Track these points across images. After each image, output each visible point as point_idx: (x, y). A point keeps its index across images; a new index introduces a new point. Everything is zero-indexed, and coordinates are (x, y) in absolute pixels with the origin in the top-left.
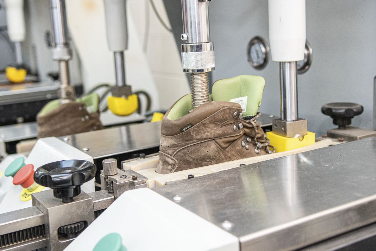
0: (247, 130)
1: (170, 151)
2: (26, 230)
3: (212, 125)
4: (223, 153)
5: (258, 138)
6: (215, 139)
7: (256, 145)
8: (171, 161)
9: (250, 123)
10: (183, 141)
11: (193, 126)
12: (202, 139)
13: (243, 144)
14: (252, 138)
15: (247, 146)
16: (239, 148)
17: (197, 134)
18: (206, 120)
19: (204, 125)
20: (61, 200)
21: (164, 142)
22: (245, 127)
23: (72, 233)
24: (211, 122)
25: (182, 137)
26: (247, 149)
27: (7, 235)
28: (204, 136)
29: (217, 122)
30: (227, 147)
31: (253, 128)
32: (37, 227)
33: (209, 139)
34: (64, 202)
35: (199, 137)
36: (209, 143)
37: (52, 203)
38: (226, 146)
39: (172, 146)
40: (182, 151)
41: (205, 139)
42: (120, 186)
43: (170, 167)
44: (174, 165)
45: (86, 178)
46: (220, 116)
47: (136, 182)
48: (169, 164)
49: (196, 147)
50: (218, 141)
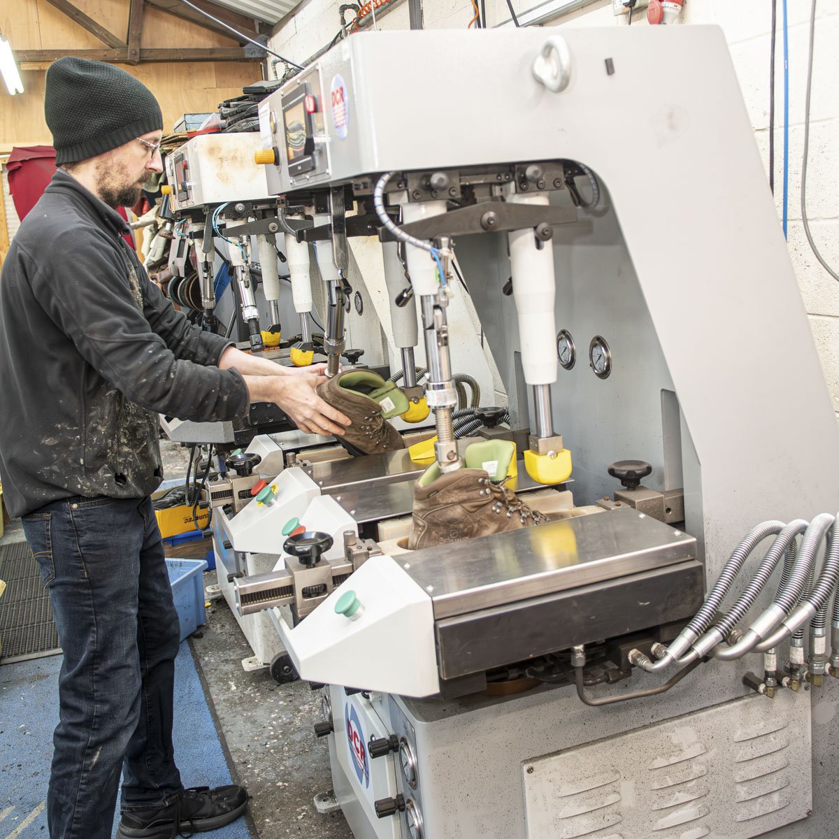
0: (497, 495)
1: (421, 515)
2: (282, 588)
3: (456, 491)
4: (470, 516)
5: (509, 501)
6: (461, 503)
7: (508, 509)
8: (421, 523)
9: (499, 488)
10: (431, 506)
11: (438, 492)
12: (447, 504)
13: (494, 508)
14: (503, 502)
15: (498, 511)
16: (489, 512)
17: (443, 500)
18: (450, 487)
19: (448, 491)
20: (305, 566)
21: (416, 506)
22: (492, 491)
23: (313, 593)
24: (456, 488)
25: (430, 502)
26: (498, 513)
27: (276, 589)
28: (450, 501)
29: (461, 488)
30: (476, 511)
31: (502, 492)
32: (287, 587)
33: (454, 504)
34: (307, 568)
35: (445, 502)
36: (455, 507)
37: (299, 569)
38: (474, 510)
39: (422, 510)
40: (432, 514)
41: (450, 503)
42: (357, 555)
43: (420, 529)
44: (424, 527)
45: (323, 550)
46: (464, 483)
47: (370, 552)
48: (420, 526)
49: (443, 511)
50: (465, 505)
